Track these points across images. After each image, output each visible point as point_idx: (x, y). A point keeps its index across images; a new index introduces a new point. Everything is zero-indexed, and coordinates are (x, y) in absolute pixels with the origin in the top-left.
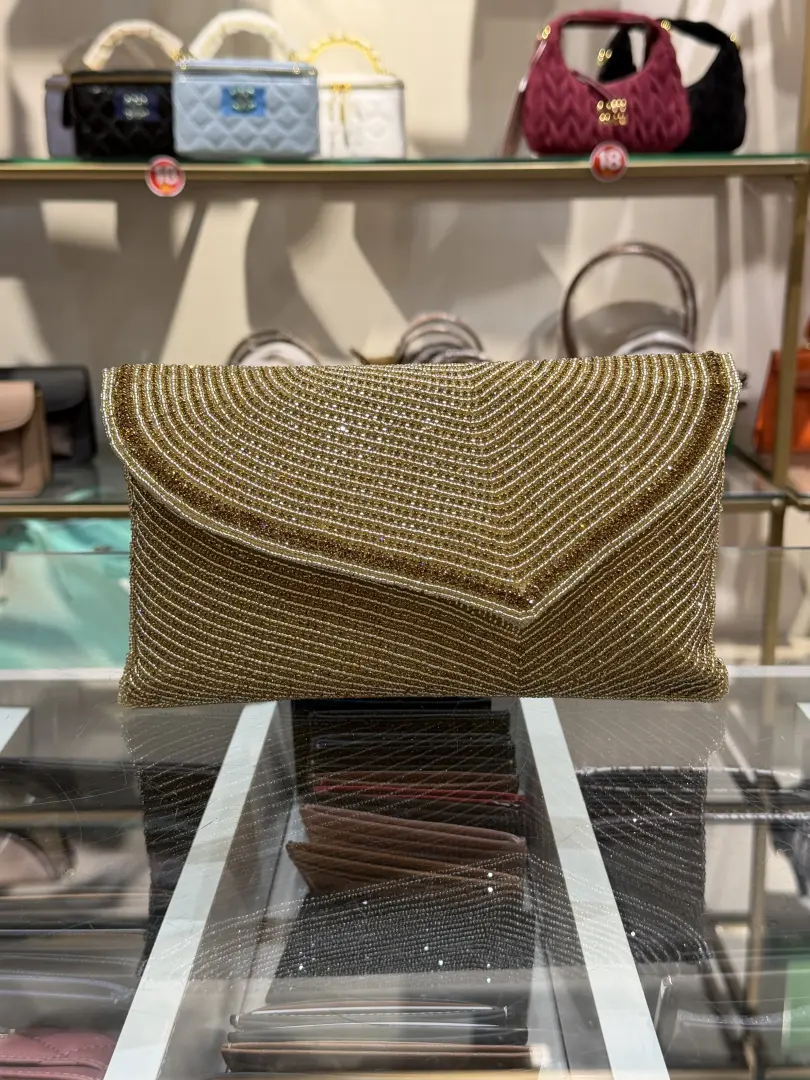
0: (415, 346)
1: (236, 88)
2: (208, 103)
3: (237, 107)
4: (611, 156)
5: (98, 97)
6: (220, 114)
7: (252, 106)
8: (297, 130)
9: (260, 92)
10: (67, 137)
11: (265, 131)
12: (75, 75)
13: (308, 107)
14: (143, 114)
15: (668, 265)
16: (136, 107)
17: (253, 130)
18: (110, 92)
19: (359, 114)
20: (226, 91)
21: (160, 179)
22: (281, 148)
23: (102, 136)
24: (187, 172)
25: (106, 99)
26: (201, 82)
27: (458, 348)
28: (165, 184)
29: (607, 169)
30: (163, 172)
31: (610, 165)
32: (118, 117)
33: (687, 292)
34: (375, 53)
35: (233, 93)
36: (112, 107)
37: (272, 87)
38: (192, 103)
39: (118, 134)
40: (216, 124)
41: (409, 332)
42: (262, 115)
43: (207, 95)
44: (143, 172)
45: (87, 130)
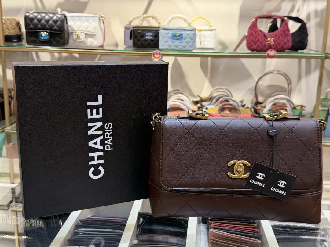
0: (215, 95)
1: (175, 33)
2: (168, 37)
3: (175, 38)
4: (272, 52)
5: (139, 33)
6: (171, 40)
7: (179, 38)
8: (190, 44)
9: (182, 34)
10: (131, 42)
11: (182, 44)
12: (134, 27)
13: (193, 38)
14: (150, 38)
15: (284, 76)
16: (149, 36)
17: (179, 44)
18: (142, 32)
19: (204, 37)
20: (173, 34)
21: (155, 56)
22: (185, 49)
23: (140, 42)
24: (162, 54)
25: (141, 33)
26: (167, 32)
27: (227, 96)
28: (156, 57)
29: (270, 56)
30: (156, 54)
31: (271, 55)
32: (144, 38)
33: (289, 83)
34: (209, 21)
35: (175, 35)
36: (143, 36)
37: (185, 33)
38: (165, 37)
39: (144, 42)
40: (170, 43)
41: (213, 91)
42: (182, 40)
43: (168, 35)
44: (151, 54)
45: (136, 41)
